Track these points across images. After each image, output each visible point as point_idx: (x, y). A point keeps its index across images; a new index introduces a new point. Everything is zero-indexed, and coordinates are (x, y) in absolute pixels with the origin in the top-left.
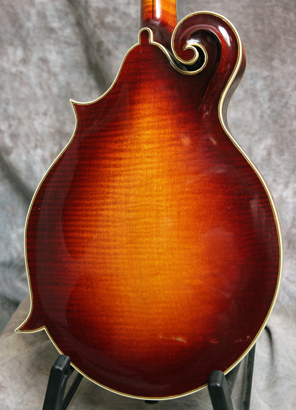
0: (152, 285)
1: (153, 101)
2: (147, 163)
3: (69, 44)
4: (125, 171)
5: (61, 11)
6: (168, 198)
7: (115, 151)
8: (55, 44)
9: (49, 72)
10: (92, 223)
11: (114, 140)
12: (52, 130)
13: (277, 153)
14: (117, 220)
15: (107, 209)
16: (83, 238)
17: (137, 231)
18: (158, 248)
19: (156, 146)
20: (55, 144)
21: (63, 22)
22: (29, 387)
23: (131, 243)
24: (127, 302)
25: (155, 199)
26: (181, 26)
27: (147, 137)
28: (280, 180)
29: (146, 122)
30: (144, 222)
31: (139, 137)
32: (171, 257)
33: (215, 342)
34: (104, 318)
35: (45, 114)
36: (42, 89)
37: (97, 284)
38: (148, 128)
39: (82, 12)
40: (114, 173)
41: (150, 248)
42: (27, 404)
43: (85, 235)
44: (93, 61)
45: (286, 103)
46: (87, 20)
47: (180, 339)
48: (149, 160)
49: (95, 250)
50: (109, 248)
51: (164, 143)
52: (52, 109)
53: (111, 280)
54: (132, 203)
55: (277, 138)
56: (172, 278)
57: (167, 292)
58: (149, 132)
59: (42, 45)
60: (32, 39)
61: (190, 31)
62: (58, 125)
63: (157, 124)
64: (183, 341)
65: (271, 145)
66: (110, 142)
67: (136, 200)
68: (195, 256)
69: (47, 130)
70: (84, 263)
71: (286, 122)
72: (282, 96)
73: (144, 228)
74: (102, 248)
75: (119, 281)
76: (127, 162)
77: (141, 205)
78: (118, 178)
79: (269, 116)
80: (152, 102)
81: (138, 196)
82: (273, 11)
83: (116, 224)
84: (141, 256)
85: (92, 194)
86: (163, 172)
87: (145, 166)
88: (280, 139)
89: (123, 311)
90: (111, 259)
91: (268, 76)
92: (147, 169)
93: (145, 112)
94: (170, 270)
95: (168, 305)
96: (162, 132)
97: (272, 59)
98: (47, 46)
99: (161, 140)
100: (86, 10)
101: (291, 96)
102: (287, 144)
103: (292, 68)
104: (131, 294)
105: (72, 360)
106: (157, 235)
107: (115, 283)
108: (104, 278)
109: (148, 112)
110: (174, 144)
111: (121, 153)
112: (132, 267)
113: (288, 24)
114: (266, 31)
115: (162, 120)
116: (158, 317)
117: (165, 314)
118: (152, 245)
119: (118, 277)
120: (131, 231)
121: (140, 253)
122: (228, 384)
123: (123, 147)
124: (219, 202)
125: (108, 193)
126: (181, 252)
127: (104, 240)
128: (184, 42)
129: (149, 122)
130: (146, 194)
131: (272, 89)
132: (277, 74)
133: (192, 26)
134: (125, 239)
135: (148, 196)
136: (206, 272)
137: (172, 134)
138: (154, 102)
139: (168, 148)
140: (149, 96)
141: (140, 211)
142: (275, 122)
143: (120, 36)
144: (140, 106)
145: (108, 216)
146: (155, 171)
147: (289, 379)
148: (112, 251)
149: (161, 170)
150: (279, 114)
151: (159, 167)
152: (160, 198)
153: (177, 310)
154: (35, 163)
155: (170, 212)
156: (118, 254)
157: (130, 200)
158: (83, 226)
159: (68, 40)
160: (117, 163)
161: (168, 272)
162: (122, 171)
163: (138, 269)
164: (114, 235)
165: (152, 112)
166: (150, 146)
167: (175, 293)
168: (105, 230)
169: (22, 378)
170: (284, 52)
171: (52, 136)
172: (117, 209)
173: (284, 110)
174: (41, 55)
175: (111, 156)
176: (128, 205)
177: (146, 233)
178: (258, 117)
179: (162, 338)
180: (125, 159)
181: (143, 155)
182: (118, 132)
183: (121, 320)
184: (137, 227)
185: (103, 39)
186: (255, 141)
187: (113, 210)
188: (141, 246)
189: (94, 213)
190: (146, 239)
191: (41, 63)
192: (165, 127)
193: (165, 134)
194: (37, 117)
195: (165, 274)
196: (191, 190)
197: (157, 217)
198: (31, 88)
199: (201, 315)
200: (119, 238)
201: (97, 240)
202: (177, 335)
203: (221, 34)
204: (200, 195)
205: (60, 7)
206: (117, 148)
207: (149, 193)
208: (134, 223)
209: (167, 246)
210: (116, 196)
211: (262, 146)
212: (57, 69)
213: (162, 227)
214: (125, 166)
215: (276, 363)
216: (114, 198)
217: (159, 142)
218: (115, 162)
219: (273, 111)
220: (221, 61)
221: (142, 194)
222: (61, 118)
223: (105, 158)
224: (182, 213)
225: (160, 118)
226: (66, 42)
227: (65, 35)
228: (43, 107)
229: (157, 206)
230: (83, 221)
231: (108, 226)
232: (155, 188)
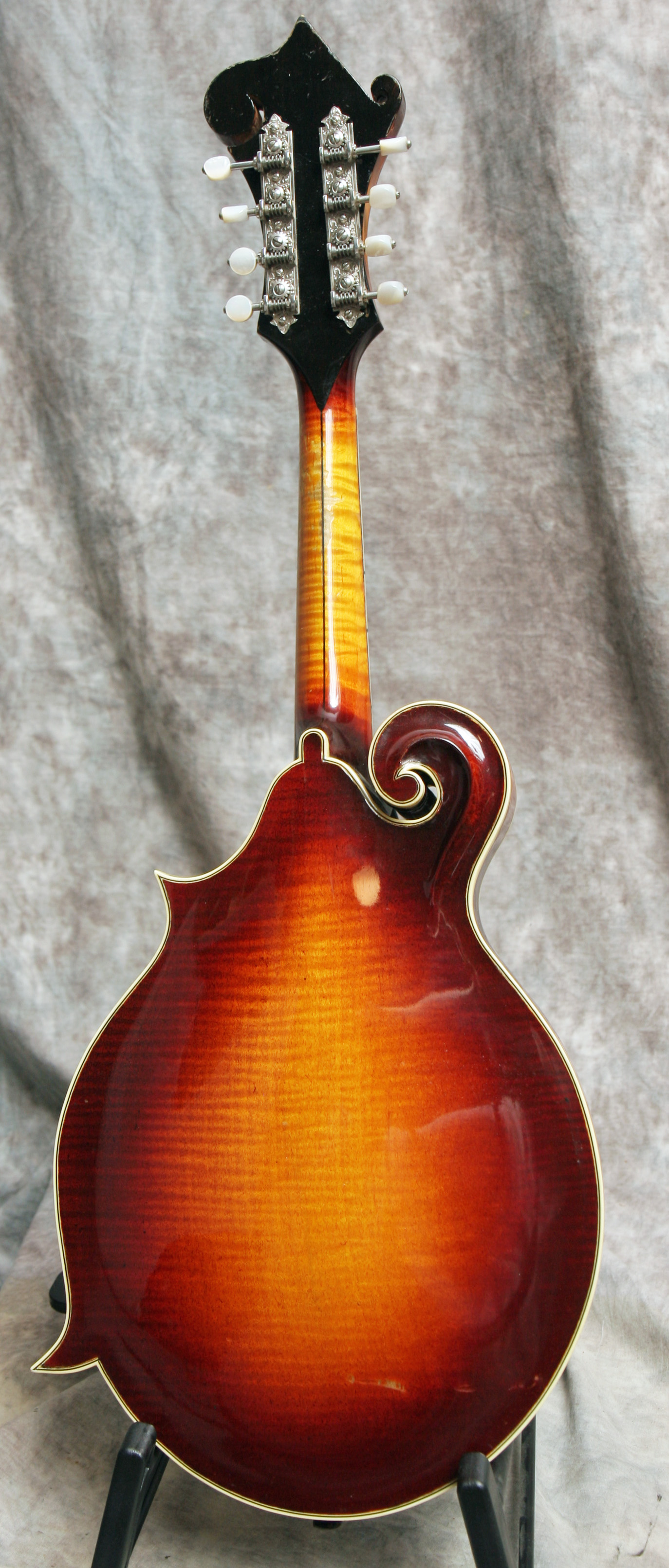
0: (334, 1269)
1: (331, 879)
2: (321, 1009)
3: (97, 704)
4: (274, 1024)
5: (85, 635)
6: (365, 1082)
7: (252, 981)
8: (69, 705)
9: (55, 764)
10: (204, 1135)
11: (250, 957)
12: (58, 893)
13: (556, 946)
14: (258, 1128)
15: (237, 1106)
16: (184, 1167)
17: (301, 1152)
18: (344, 1190)
19: (338, 972)
20: (64, 923)
21: (89, 658)
22: (42, 1492)
23: (287, 1177)
24: (279, 1304)
25: (338, 1084)
26: (389, 730)
27: (320, 954)
28: (564, 1008)
29: (318, 924)
30: (316, 1134)
31: (302, 954)
32: (372, 1207)
33: (467, 1391)
34: (229, 1340)
35: (44, 857)
36: (39, 801)
37: (214, 1266)
38: (322, 936)
39: (133, 640)
40: (251, 1029)
41: (328, 1188)
42: (40, 1532)
43: (188, 1159)
44: (153, 741)
45: (574, 840)
46: (143, 657)
47: (392, 1385)
48: (324, 1003)
49: (209, 1192)
50: (240, 1188)
51: (355, 966)
52: (59, 845)
53: (245, 1258)
54: (290, 1093)
55: (555, 915)
56: (375, 1253)
57: (365, 1284)
58: (323, 944)
59: (40, 707)
60: (19, 694)
61: (406, 741)
62: (71, 879)
63: (340, 927)
64: (399, 1389)
65: (543, 931)
66: (242, 963)
67: (298, 1088)
68: (423, 1206)
69: (46, 891)
70: (186, 1219)
71: (574, 880)
72: (565, 824)
73: (315, 1147)
74: (225, 1187)
75: (262, 1259)
76: (277, 1005)
77: (309, 1096)
78: (260, 1039)
79: (537, 867)
80: (328, 882)
81: (302, 1078)
82: (539, 648)
83: (255, 1137)
84: (309, 1207)
85: (202, 1073)
86: (354, 1029)
87: (316, 1015)
88: (562, 917)
89: (270, 1326)
90: (244, 1212)
91: (534, 781)
92: (321, 1021)
93: (316, 903)
94: (372, 1235)
95: (368, 1311)
96: (351, 945)
97: (541, 746)
98: (53, 710)
99: (349, 960)
100: (142, 637)
101: (583, 824)
102: (578, 927)
103: (583, 766)
104: (288, 1288)
105: (159, 1435)
106: (342, 1161)
107: (253, 1263)
108: (229, 1252)
109: (321, 903)
110: (377, 971)
111: (265, 988)
112: (290, 1229)
113: (573, 674)
114: (528, 687)
115: (350, 919)
116: (346, 1337)
117: (359, 1331)
118: (333, 1183)
119: (260, 1250)
120: (289, 1152)
121: (307, 1201)
122: (497, 1480)
123: (270, 975)
124: (472, 1092)
125: (238, 1071)
126: (393, 1198)
127: (229, 1171)
128: (395, 763)
129: (324, 923)
130: (320, 1073)
131: (542, 808)
132: (551, 778)
133: (411, 730)
134: (274, 1170)
135: (324, 1078)
136: (448, 1239)
137: (371, 948)
138: (334, 881)
139: (364, 979)
140: (323, 869)
141: (306, 1109)
142: (551, 879)
143: (214, 692)
144: (304, 889)
145: (237, 1120)
146: (337, 1027)
147: (611, 1464)
148: (246, 1196)
149: (350, 1024)
150: (559, 863)
151: (345, 1019)
152: (348, 1083)
153: (386, 1321)
154: (19, 966)
155: (369, 1112)
156: (260, 1202)
157: (286, 1086)
158: (183, 1140)
159: (98, 697)
160: (256, 1008)
161: (367, 1240)
162: (268, 1025)
163: (303, 1234)
164: (252, 1161)
165: (330, 902)
166: (326, 973)
167: (381, 1285)
168: (231, 1149)
169: (24, 1471)
170: (567, 731)
171: (59, 905)
172: (257, 1105)
173: (570, 854)
174: (38, 729)
175: (243, 991)
176: (281, 1097)
177: (320, 1156)
178: (513, 869)
179: (355, 1384)
180: (274, 999)
181: (311, 991)
182: (257, 943)
183: (264, 1345)
184: (300, 1145)
185: (178, 699)
186: (509, 921)
187: (250, 1107)
188: (308, 1185)
189: (208, 1112)
190: (320, 1171)
191: (37, 746)
192: (357, 934)
193: (357, 947)
194: (26, 863)
195: (361, 1245)
196: (413, 1065)
197: (342, 1124)
198: (15, 800)
199: (436, 1331)
200: (263, 1168)
201: (213, 1171)
202: (385, 1375)
203: (465, 742)
204: (433, 1077)
205: (81, 627)
206: (257, 975)
207: (326, 1073)
208: (294, 1135)
209: (365, 1186)
210: (255, 1077)
211: (524, 933)
212: (72, 759)
213: (354, 1145)
214: (274, 1014)
215: (581, 1428)
216: (250, 1081)
217: (345, 965)
218: (252, 1006)
219: (546, 856)
220: (470, 802)
221: (311, 1074)
222: (78, 866)
223: (231, 997)
224: (395, 1116)
225: (347, 915)
226: (92, 701)
227: (92, 685)
228: (39, 841)
229: (344, 1099)
230: (184, 1129)
231: (239, 1142)
232: (338, 1062)
